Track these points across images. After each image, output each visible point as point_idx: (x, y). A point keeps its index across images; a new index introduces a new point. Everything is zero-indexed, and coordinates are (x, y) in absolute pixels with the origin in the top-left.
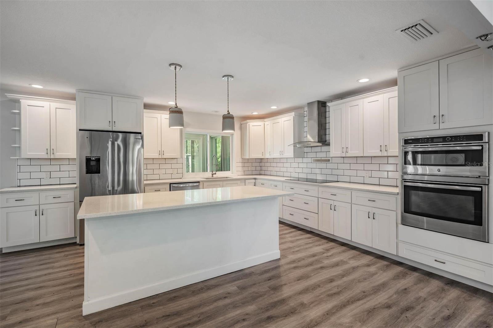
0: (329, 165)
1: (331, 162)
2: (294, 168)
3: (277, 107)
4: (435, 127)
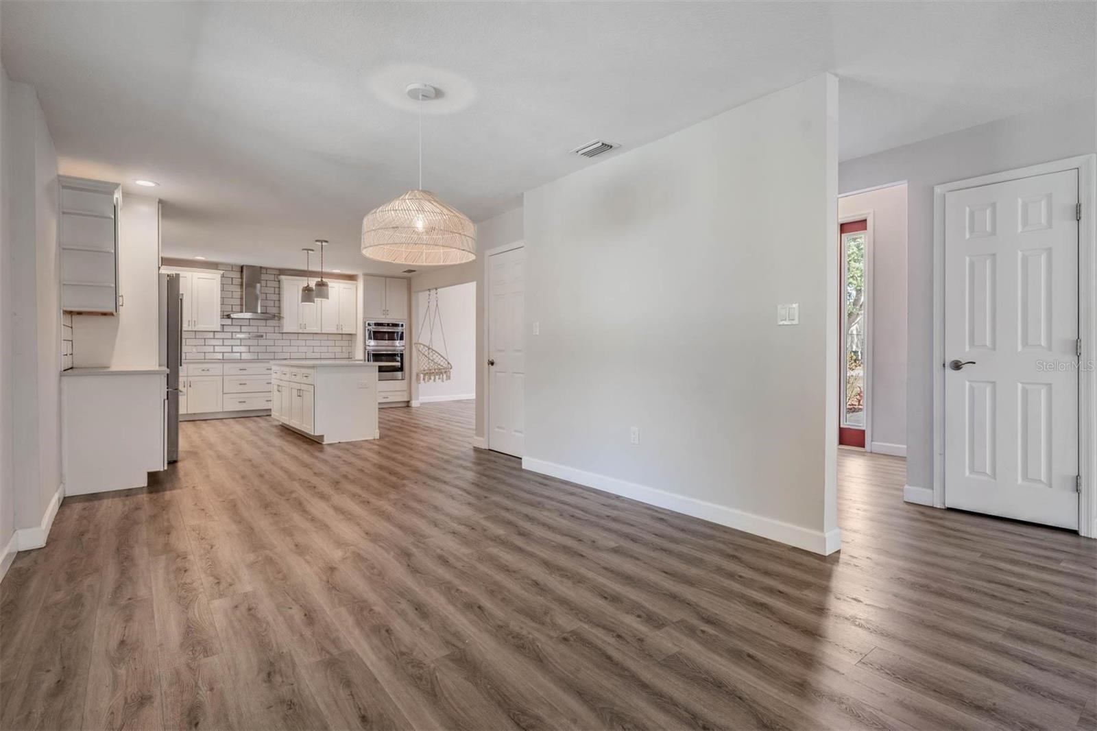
0: (262, 342)
1: (264, 337)
4: (384, 317)
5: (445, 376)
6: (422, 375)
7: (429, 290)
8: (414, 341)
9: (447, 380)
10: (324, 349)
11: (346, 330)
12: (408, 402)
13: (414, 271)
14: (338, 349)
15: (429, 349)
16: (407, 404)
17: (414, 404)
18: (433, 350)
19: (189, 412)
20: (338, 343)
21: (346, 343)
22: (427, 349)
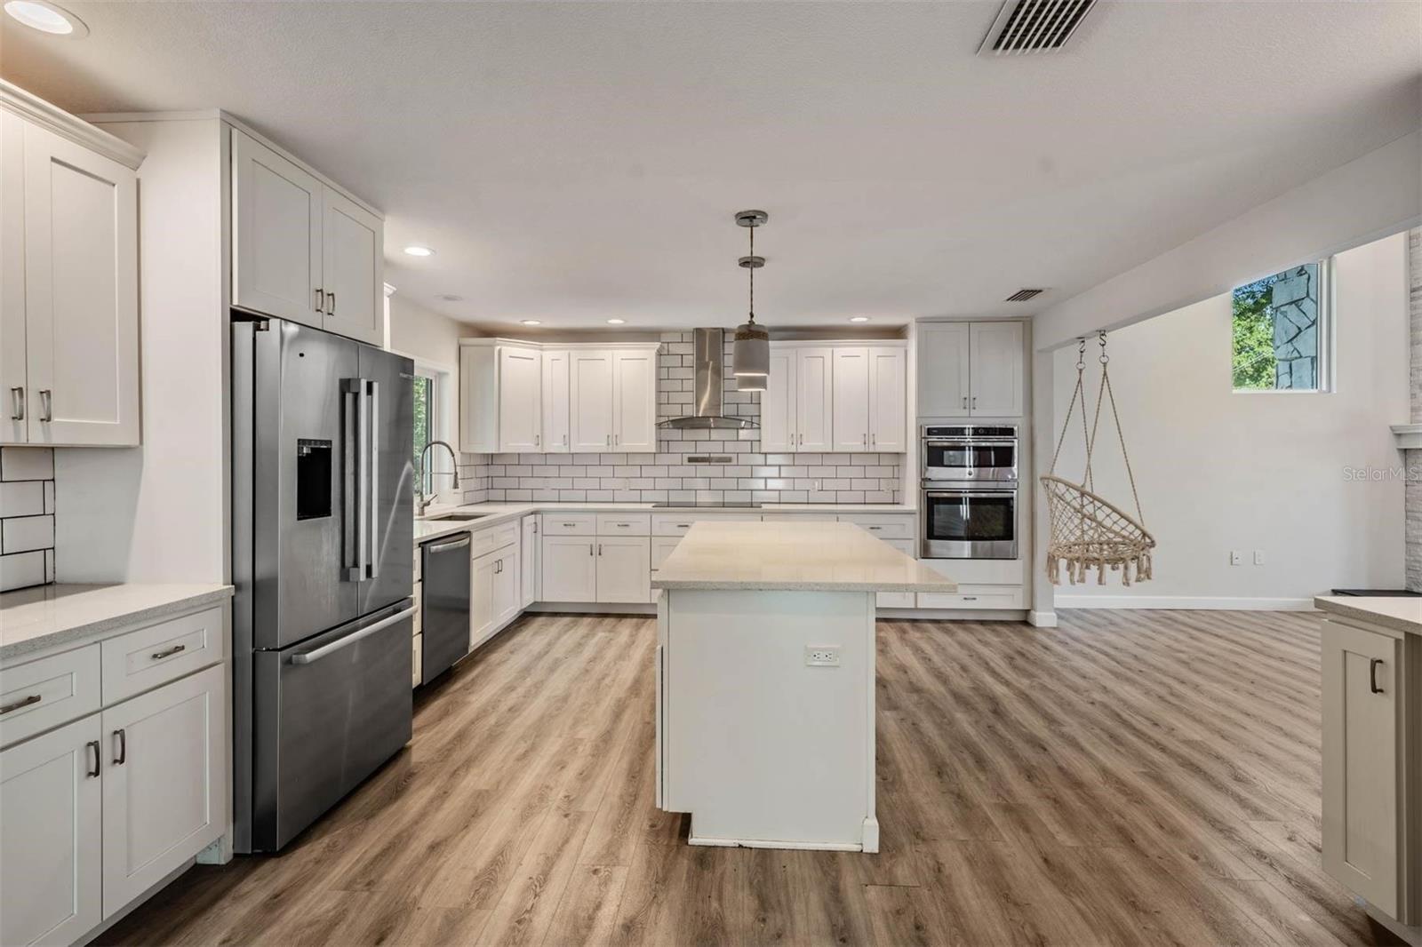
0: (730, 471)
1: (734, 462)
2: (627, 478)
3: (626, 321)
4: (966, 413)
5: (1133, 566)
6: (1063, 563)
7: (1082, 339)
8: (1041, 471)
9: (1138, 580)
10: (845, 484)
11: (883, 446)
12: (1027, 612)
13: (1040, 291)
14: (871, 484)
15: (1083, 494)
16: (1024, 621)
17: (1043, 618)
18: (1095, 498)
19: (598, 601)
20: (871, 472)
21: (888, 472)
22: (1076, 494)
